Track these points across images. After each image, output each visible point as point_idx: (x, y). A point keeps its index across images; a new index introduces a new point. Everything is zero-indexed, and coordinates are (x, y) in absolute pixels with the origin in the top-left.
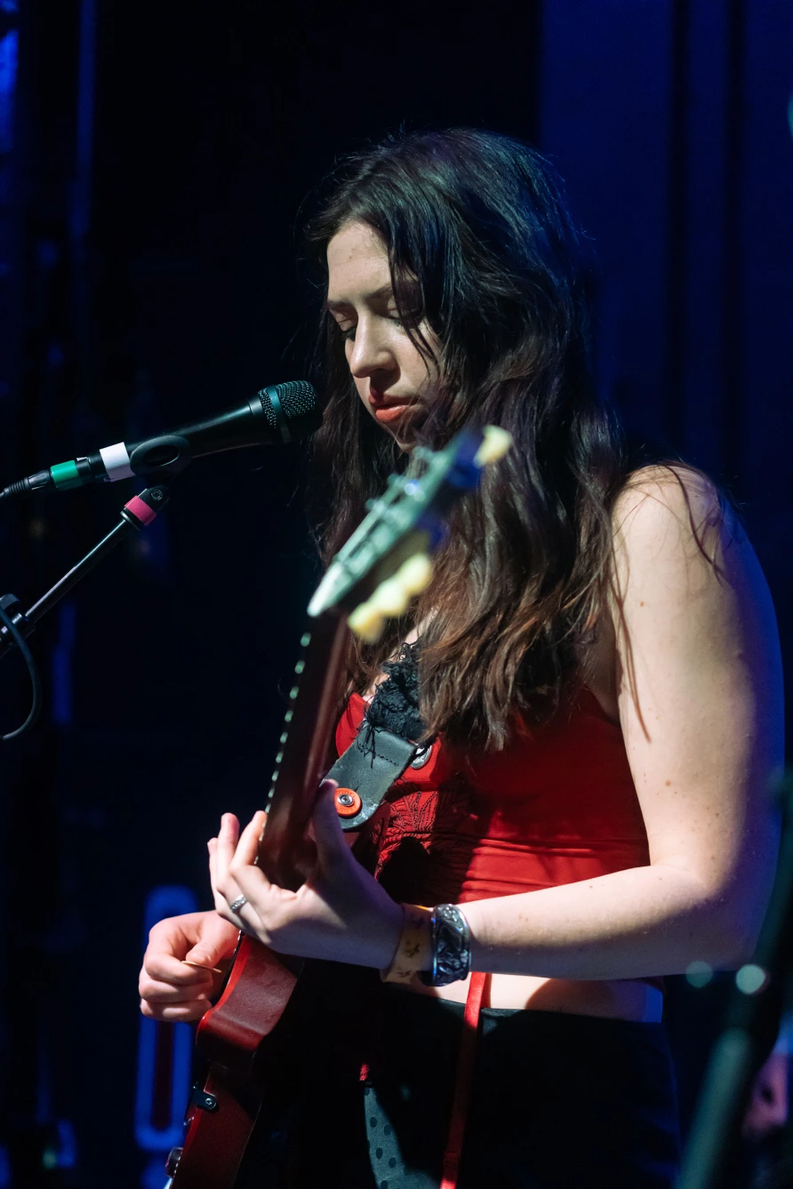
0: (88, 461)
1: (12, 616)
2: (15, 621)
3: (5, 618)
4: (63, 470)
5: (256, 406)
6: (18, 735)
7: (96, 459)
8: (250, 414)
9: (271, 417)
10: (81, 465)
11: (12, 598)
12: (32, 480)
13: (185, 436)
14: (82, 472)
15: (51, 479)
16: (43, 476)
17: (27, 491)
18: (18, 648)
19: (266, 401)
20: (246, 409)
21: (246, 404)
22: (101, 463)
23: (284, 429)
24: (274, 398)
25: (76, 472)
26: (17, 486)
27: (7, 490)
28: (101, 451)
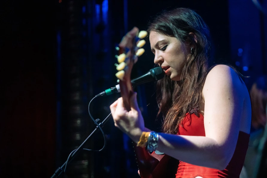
0: (113, 88)
1: (99, 123)
2: (99, 125)
3: (97, 124)
4: (108, 91)
5: (149, 73)
6: (102, 150)
7: (115, 88)
8: (148, 75)
9: (153, 75)
10: (112, 89)
11: (99, 120)
12: (101, 93)
13: (134, 81)
14: (112, 91)
15: (105, 93)
16: (104, 92)
17: (100, 96)
18: (100, 131)
19: (151, 72)
20: (147, 74)
21: (147, 73)
22: (116, 88)
23: (156, 77)
24: (153, 71)
25: (111, 91)
26: (98, 95)
27: (96, 96)
28: (116, 86)
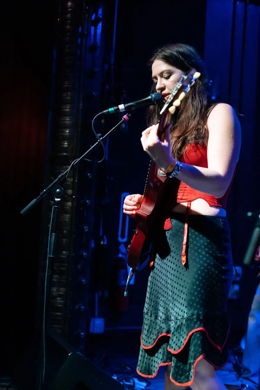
0: (116, 108)
1: (100, 138)
2: (101, 139)
3: (99, 138)
4: (111, 109)
5: (150, 97)
6: (101, 162)
7: (118, 107)
8: (148, 99)
9: (153, 100)
10: (115, 109)
11: (100, 135)
12: (105, 111)
13: (135, 103)
15: (109, 112)
16: (107, 110)
17: (104, 114)
18: (101, 145)
19: (152, 97)
20: (148, 98)
21: (148, 97)
22: (119, 108)
23: (155, 102)
24: (153, 96)
25: (114, 110)
26: (102, 112)
27: (100, 113)
28: (119, 106)
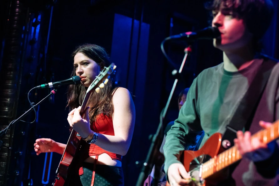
0: (46, 84)
1: (33, 105)
3: (32, 105)
4: (43, 85)
5: (71, 79)
6: (33, 122)
8: (70, 80)
9: (73, 81)
11: (34, 103)
12: (38, 86)
13: (61, 82)
14: (46, 86)
15: (41, 87)
16: (40, 86)
17: (37, 88)
18: (34, 110)
19: (73, 78)
22: (48, 85)
23: (75, 82)
24: (74, 78)
27: (34, 88)
28: (49, 83)
